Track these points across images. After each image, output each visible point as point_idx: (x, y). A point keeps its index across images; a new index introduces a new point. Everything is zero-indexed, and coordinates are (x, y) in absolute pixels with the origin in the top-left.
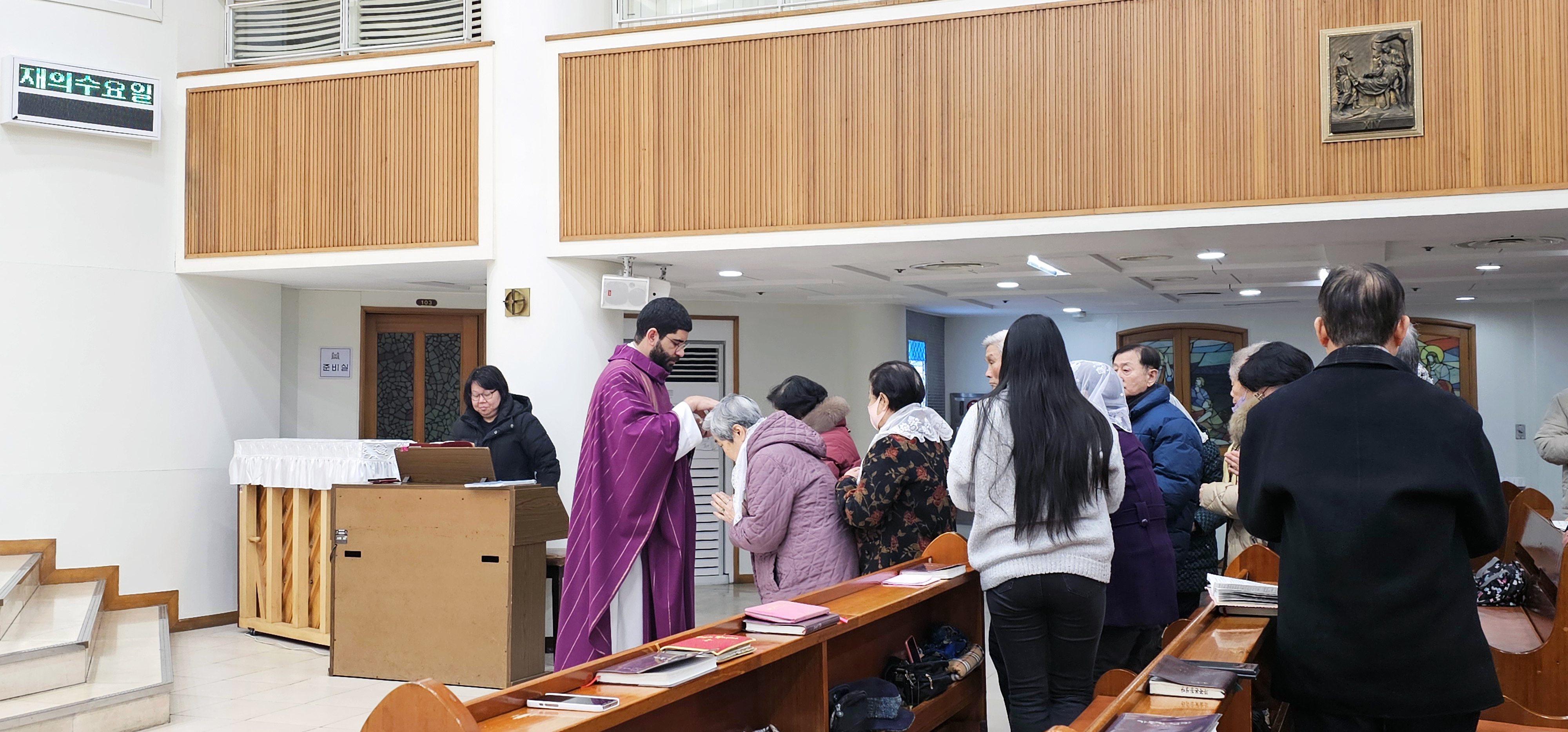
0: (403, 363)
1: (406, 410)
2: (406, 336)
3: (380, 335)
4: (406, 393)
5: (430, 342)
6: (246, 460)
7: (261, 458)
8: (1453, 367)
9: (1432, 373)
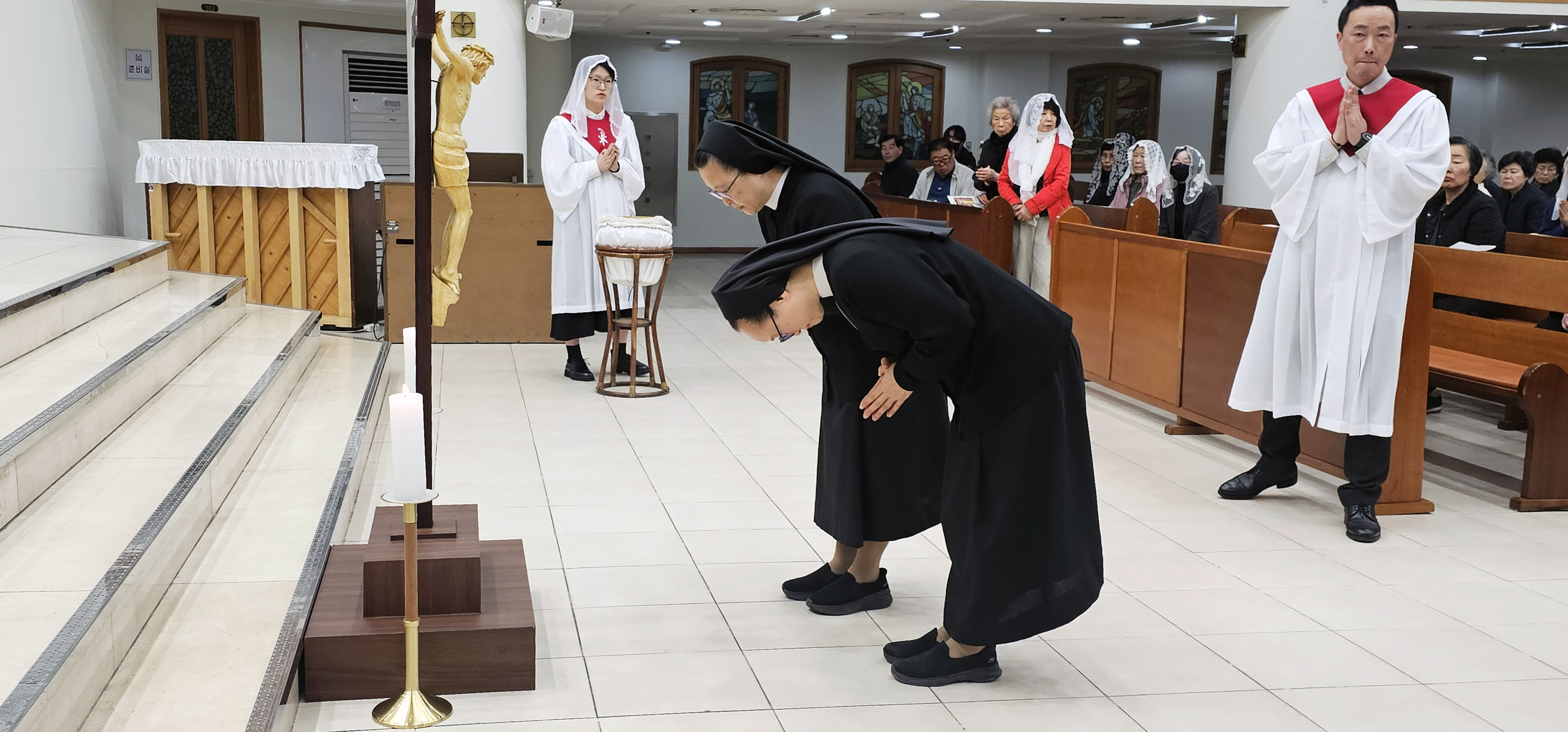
0: (187, 66)
1: (192, 113)
2: (189, 40)
3: (168, 38)
4: (191, 97)
5: (208, 46)
6: (162, 160)
7: (187, 159)
8: (928, 99)
9: (915, 103)
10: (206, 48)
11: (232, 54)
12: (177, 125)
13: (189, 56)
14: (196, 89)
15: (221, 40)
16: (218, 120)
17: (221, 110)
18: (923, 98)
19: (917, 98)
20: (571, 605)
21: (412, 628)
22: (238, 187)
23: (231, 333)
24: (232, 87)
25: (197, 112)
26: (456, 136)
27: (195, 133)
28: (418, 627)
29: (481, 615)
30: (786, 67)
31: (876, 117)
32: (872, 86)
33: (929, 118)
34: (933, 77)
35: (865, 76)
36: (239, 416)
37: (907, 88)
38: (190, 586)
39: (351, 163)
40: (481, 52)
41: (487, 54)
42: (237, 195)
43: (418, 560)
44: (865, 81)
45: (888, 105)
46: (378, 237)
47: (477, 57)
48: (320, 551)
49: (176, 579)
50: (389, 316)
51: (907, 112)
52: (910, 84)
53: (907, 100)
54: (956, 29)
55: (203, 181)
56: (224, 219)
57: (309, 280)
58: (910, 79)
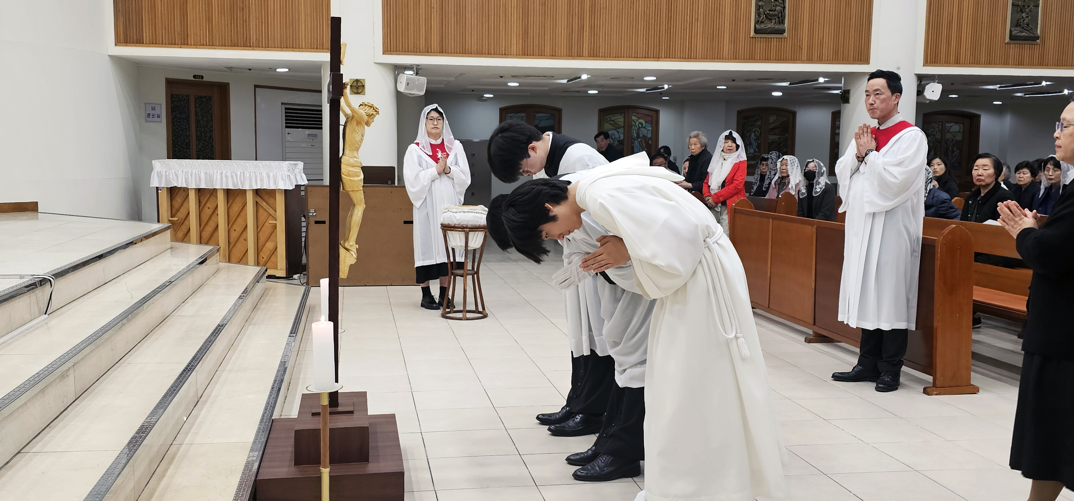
0: (184, 114)
1: (186, 143)
2: (185, 97)
3: (172, 96)
4: (186, 132)
5: (197, 101)
6: (167, 172)
7: (183, 171)
8: (649, 130)
9: (641, 132)
10: (196, 102)
11: (212, 105)
12: (177, 150)
13: (185, 106)
14: (189, 127)
15: (205, 97)
16: (203, 147)
17: (205, 141)
18: (646, 130)
19: (642, 129)
20: (427, 456)
21: (326, 473)
22: (215, 189)
23: (210, 281)
24: (212, 127)
25: (190, 142)
26: (355, 159)
27: (188, 155)
28: (329, 472)
29: (370, 464)
30: (559, 111)
31: (617, 141)
32: (614, 123)
33: (650, 142)
34: (652, 116)
35: (610, 116)
36: (215, 335)
37: (636, 123)
38: (183, 446)
39: (287, 173)
40: (371, 107)
41: (375, 108)
42: (214, 194)
43: (330, 429)
44: (609, 119)
45: (624, 134)
46: (303, 219)
47: (368, 110)
48: (266, 422)
49: (174, 441)
50: (310, 269)
51: (636, 139)
52: (638, 121)
53: (636, 131)
54: (666, 87)
55: (193, 185)
56: (206, 209)
57: (259, 247)
58: (638, 118)
